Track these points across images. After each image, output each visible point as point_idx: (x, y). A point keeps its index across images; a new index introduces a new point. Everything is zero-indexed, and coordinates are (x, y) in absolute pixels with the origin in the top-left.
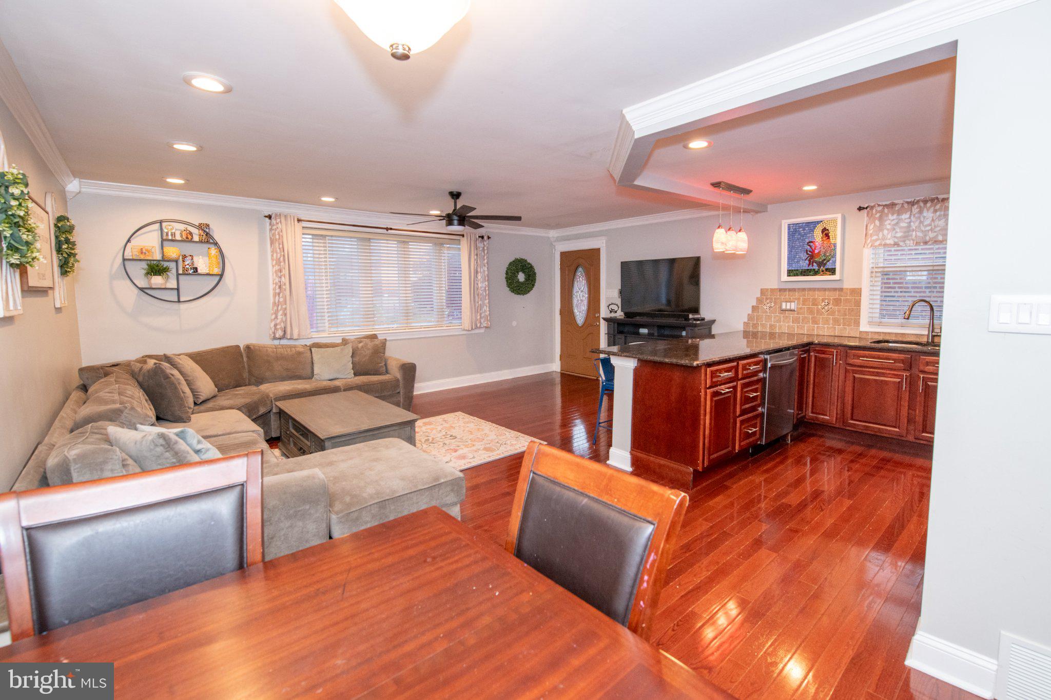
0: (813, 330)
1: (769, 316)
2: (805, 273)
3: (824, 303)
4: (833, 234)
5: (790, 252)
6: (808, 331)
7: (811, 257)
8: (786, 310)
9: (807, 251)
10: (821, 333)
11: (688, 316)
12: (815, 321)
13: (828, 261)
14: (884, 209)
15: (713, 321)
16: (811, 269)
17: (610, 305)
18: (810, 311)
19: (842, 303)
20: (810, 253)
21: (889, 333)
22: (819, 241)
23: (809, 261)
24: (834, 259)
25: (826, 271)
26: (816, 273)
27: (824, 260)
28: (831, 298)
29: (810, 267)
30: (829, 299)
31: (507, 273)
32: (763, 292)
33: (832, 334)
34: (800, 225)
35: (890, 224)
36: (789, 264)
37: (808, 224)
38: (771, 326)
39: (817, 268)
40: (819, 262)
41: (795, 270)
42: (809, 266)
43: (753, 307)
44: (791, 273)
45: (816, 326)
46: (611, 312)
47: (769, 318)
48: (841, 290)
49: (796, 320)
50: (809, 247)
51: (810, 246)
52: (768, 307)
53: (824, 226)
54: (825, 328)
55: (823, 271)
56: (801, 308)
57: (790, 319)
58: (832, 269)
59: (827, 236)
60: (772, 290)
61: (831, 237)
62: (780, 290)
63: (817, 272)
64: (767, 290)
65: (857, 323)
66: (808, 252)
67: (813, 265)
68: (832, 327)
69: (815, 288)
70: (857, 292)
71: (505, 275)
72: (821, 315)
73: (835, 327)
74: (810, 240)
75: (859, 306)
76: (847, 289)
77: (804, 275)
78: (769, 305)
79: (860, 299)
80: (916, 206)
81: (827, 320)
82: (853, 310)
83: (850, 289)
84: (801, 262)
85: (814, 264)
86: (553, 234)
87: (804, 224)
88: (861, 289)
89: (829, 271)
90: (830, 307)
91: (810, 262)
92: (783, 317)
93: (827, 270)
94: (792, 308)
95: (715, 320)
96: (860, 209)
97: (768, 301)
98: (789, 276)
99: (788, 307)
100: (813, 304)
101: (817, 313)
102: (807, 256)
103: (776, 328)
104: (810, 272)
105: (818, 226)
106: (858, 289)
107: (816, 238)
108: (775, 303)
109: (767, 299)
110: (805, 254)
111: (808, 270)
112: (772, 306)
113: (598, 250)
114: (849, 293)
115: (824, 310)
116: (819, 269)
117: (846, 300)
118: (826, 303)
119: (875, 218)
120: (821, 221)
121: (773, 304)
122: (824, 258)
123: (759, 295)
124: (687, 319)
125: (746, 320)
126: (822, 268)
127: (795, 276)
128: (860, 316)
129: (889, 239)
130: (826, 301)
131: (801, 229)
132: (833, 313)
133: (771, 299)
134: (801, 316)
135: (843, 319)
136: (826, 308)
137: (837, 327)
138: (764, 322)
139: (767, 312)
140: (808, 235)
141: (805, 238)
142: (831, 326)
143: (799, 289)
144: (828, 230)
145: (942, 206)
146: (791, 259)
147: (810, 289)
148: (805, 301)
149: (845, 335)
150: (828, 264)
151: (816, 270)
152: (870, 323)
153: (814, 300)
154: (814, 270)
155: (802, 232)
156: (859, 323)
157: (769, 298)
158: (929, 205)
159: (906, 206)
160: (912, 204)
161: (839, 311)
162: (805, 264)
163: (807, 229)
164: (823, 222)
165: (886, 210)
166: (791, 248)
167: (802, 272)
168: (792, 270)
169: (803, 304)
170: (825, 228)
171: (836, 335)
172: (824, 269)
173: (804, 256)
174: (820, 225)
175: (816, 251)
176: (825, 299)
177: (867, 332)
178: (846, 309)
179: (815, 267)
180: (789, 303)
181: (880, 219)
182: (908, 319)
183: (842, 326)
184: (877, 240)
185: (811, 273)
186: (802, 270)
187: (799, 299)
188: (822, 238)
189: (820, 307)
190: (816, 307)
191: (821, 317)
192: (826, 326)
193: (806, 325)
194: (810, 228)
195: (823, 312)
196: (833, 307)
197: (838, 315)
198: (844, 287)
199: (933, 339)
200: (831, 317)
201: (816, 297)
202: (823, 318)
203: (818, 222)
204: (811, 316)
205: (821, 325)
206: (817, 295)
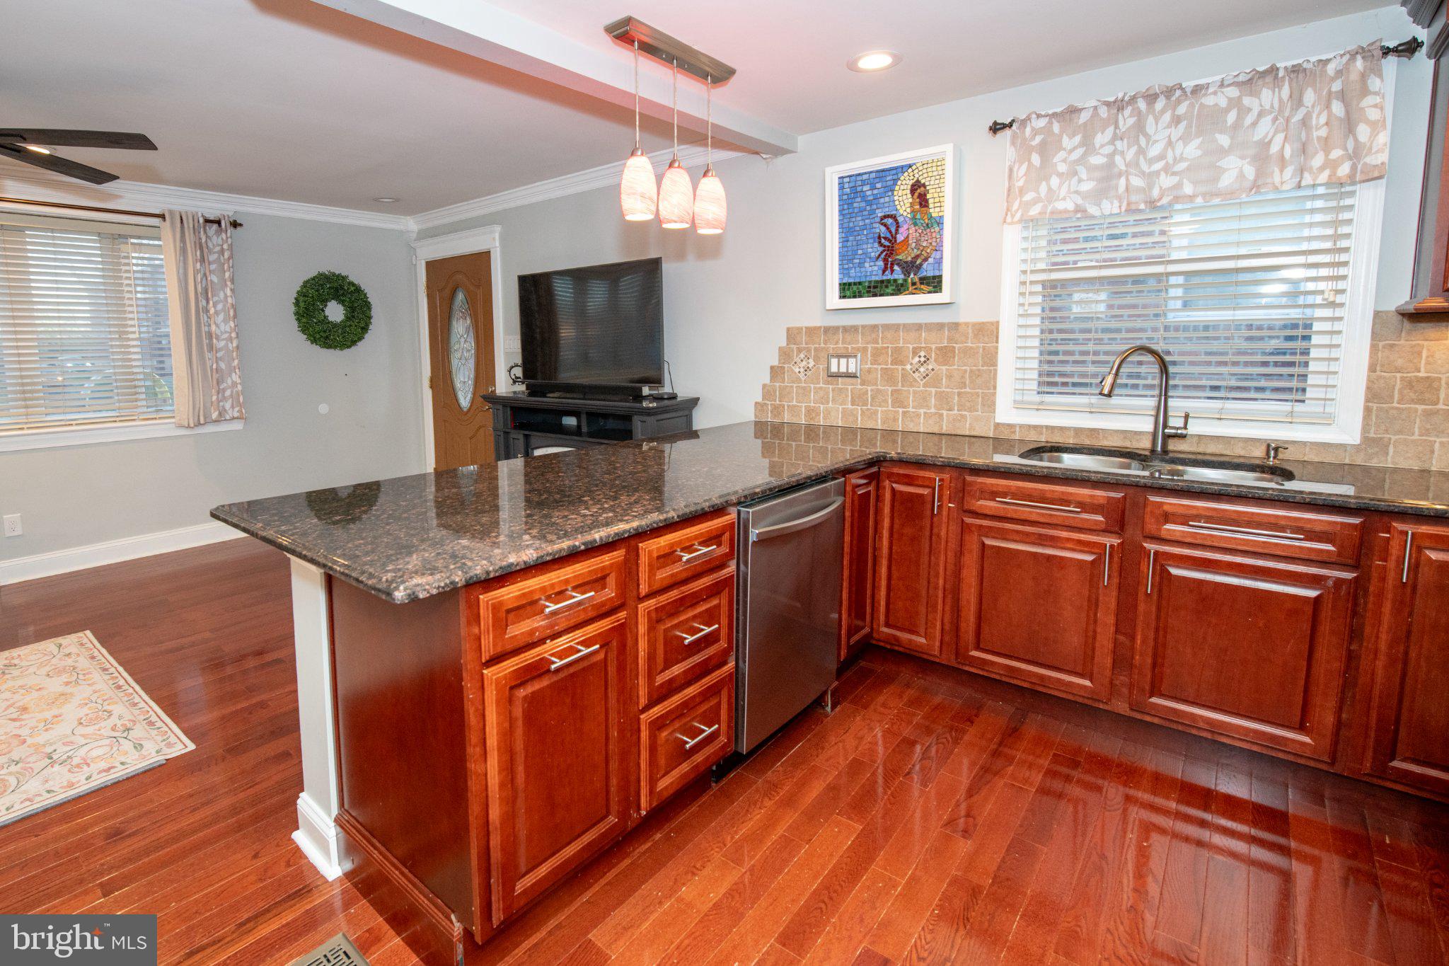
0: (895, 420)
1: (804, 388)
2: (876, 289)
3: (917, 359)
4: (936, 195)
5: (844, 241)
6: (883, 423)
7: (889, 249)
8: (838, 375)
9: (879, 237)
10: (912, 427)
11: (641, 390)
12: (899, 402)
13: (926, 260)
14: (1050, 123)
15: (695, 401)
16: (889, 281)
17: (512, 367)
18: (889, 377)
19: (956, 358)
20: (887, 243)
21: (1062, 429)
22: (905, 214)
23: (885, 260)
24: (937, 255)
25: (921, 284)
26: (899, 289)
27: (917, 257)
28: (933, 347)
29: (888, 276)
30: (928, 350)
31: (297, 303)
32: (792, 334)
33: (936, 430)
34: (865, 177)
35: (1064, 161)
36: (843, 270)
37: (881, 174)
38: (809, 411)
39: (902, 276)
40: (906, 262)
41: (855, 284)
42: (884, 272)
43: (772, 368)
44: (848, 290)
45: (901, 410)
46: (514, 382)
47: (805, 391)
48: (954, 326)
49: (859, 399)
50: (883, 229)
51: (885, 225)
52: (802, 370)
53: (917, 176)
54: (918, 415)
55: (914, 284)
56: (869, 371)
57: (847, 396)
58: (934, 277)
59: (923, 201)
60: (811, 331)
61: (931, 201)
62: (827, 330)
63: (902, 285)
64: (800, 329)
65: (990, 405)
66: (883, 241)
67: (892, 271)
68: (936, 414)
69: (898, 325)
70: (988, 331)
71: (293, 309)
72: (912, 386)
73: (942, 415)
74: (887, 211)
75: (995, 364)
76: (967, 324)
77: (875, 295)
78: (804, 364)
79: (997, 348)
80: (1127, 111)
81: (924, 399)
82: (979, 374)
83: (974, 325)
84: (867, 265)
85: (896, 268)
86: (411, 224)
87: (873, 175)
88: (998, 322)
89: (928, 284)
90: (930, 367)
91: (886, 265)
92: (833, 390)
93: (923, 280)
94: (850, 371)
95: (698, 399)
96: (996, 128)
97: (802, 356)
98: (843, 297)
99: (843, 369)
100: (895, 362)
101: (903, 381)
103: (818, 414)
104: (887, 287)
105: (902, 178)
106: (992, 323)
107: (898, 207)
108: (817, 359)
109: (799, 351)
110: (876, 245)
111: (882, 282)
112: (810, 366)
113: (487, 254)
114: (971, 335)
115: (917, 374)
116: (905, 280)
117: (966, 351)
118: (923, 359)
119: (1031, 150)
120: (910, 166)
121: (812, 363)
122: (916, 252)
123: (783, 342)
124: (639, 397)
125: (760, 399)
126: (912, 276)
127: (855, 297)
128: (995, 388)
129: (1064, 199)
130: (922, 354)
131: (865, 188)
132: (936, 382)
133: (809, 350)
134: (869, 388)
135: (959, 394)
136: (922, 369)
137: (945, 413)
138: (794, 403)
139: (799, 380)
140: (882, 200)
141: (874, 207)
142: (933, 410)
143: (863, 327)
144: (924, 185)
145: (1192, 106)
146: (846, 258)
147: (887, 327)
148: (877, 354)
149: (963, 433)
150: (925, 266)
151: (900, 282)
152: (1019, 405)
153: (897, 350)
154: (895, 281)
155: (870, 193)
156: (994, 403)
157: (805, 348)
158: (1160, 104)
159: (1103, 112)
160: (1118, 105)
161: (950, 377)
162: (876, 268)
163: (879, 185)
164: (914, 167)
165: (1056, 128)
166: (847, 232)
167: (869, 287)
168: (850, 284)
169: (875, 362)
170: (918, 181)
171: (944, 430)
172: (916, 279)
173: (874, 249)
174: (906, 174)
175: (900, 238)
176: (921, 349)
177: (1010, 426)
178: (966, 371)
179: (898, 275)
180: (845, 360)
181: (1043, 150)
182: (1109, 395)
183: (956, 412)
184: (1035, 201)
185: (889, 290)
186: (870, 282)
187: (865, 349)
188: (912, 205)
189: (908, 367)
190: (900, 367)
191: (911, 390)
192: (922, 411)
193: (880, 409)
194: (884, 184)
195: (915, 380)
196: (937, 367)
197: (948, 387)
198: (961, 320)
199: (1164, 444)
200: (933, 390)
201: (901, 345)
202: (915, 392)
203: (902, 167)
204: (890, 389)
205: (911, 409)
206: (903, 340)
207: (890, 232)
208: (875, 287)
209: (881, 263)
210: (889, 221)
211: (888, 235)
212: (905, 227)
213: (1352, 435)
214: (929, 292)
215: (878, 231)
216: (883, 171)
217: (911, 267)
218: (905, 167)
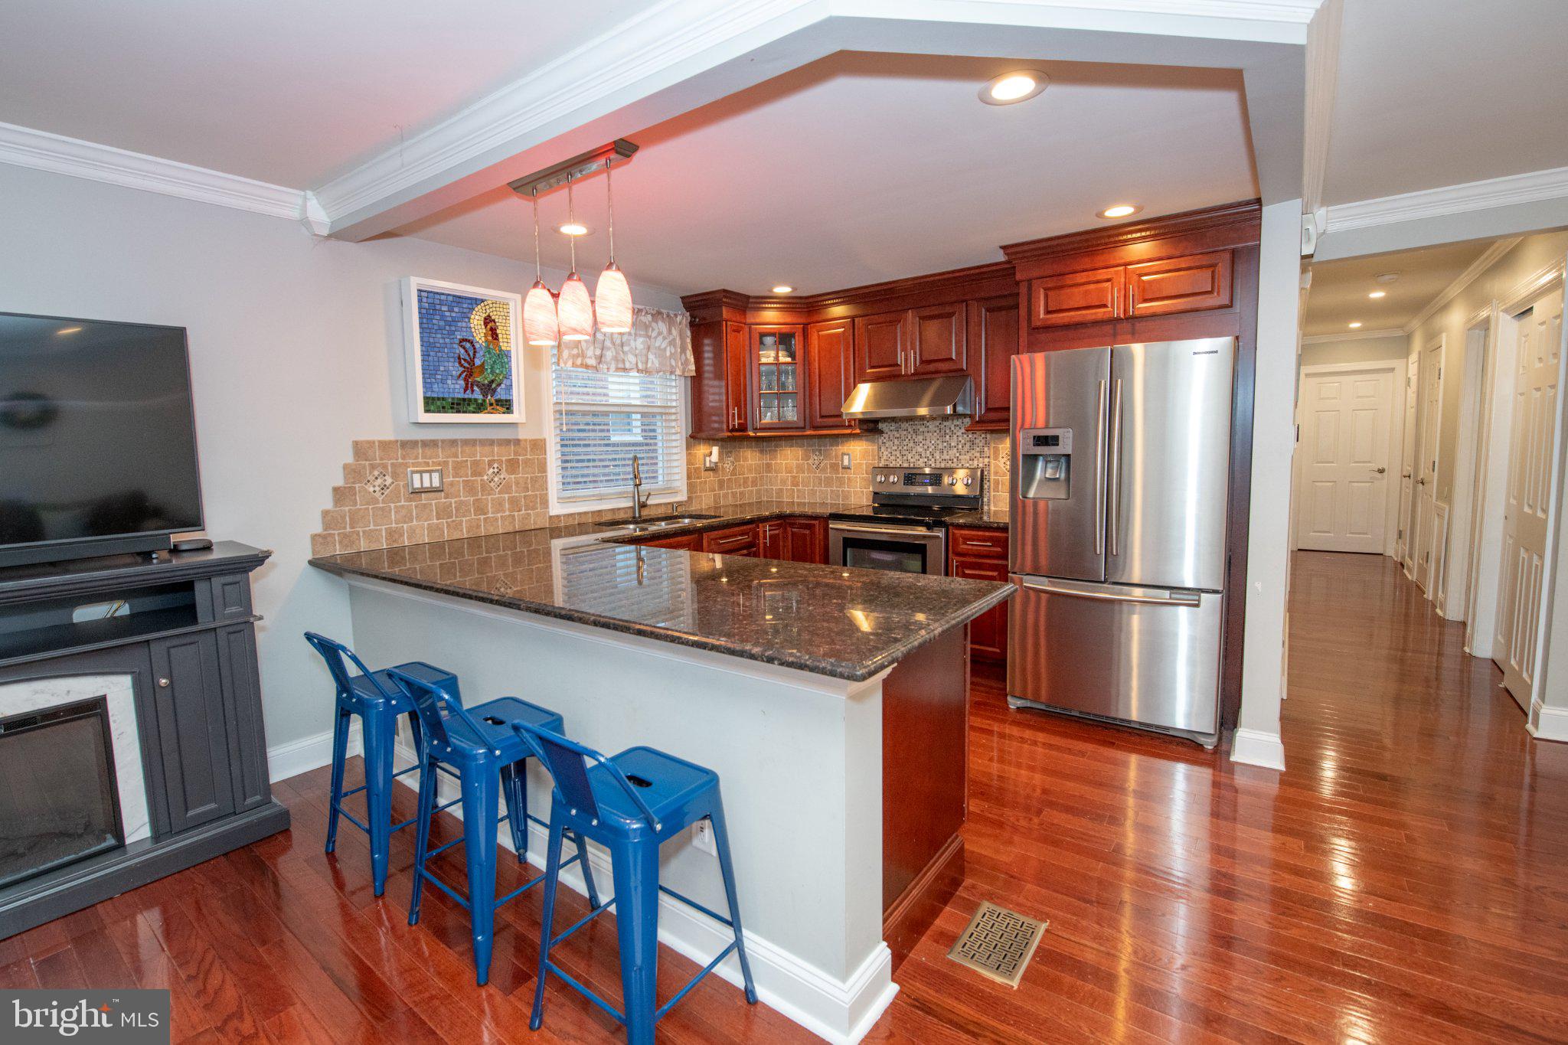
0: (479, 526)
1: (382, 509)
2: (458, 406)
3: (491, 470)
4: (504, 332)
5: (425, 356)
6: (468, 532)
7: (469, 371)
8: (423, 491)
9: (459, 358)
10: (492, 531)
12: (481, 510)
13: (499, 385)
16: (470, 400)
18: (470, 488)
19: (521, 468)
20: (466, 365)
22: (480, 342)
23: (466, 380)
25: (497, 405)
26: (480, 408)
27: (493, 381)
28: (504, 459)
29: (469, 395)
30: (500, 462)
32: (361, 448)
33: (511, 529)
34: (443, 297)
36: (427, 385)
37: (459, 299)
38: (391, 533)
39: (481, 397)
40: (483, 385)
41: (439, 399)
42: (465, 391)
43: (336, 490)
44: (432, 404)
45: (482, 517)
47: (385, 512)
48: (517, 442)
49: (443, 513)
50: (462, 351)
51: (464, 348)
52: (377, 489)
53: (488, 311)
54: (496, 519)
55: (491, 404)
56: (452, 484)
57: (432, 510)
58: (507, 401)
59: (494, 333)
60: (385, 445)
61: (500, 336)
62: (404, 444)
63: (482, 404)
64: (371, 443)
65: (545, 503)
66: (463, 362)
67: (473, 391)
68: (509, 516)
69: (475, 440)
70: (539, 446)
72: (489, 494)
73: (514, 515)
74: (465, 335)
75: (545, 471)
76: (526, 440)
77: (458, 412)
78: (379, 481)
79: (545, 459)
81: (500, 504)
82: (536, 479)
83: (530, 441)
84: (450, 382)
85: (475, 388)
87: (451, 298)
88: (544, 440)
89: (502, 406)
90: (502, 477)
91: (467, 384)
92: (416, 507)
93: (498, 402)
94: (434, 486)
97: (376, 473)
98: (427, 411)
99: (427, 484)
100: (475, 474)
101: (483, 491)
102: (462, 369)
103: (402, 535)
104: (469, 405)
105: (476, 309)
106: (541, 440)
107: (475, 334)
108: (395, 476)
109: (373, 467)
110: (457, 364)
111: (464, 400)
112: (387, 483)
114: (529, 449)
115: (492, 484)
116: (484, 401)
117: (527, 462)
118: (496, 470)
120: (483, 301)
121: (389, 480)
122: (491, 377)
123: (349, 458)
125: (318, 529)
126: (489, 397)
127: (439, 412)
128: (547, 489)
130: (496, 465)
131: (444, 308)
132: (507, 488)
133: (385, 466)
134: (453, 501)
135: (524, 497)
136: (496, 479)
137: (516, 514)
138: (372, 527)
139: (375, 501)
140: (460, 324)
141: (453, 329)
142: (507, 513)
143: (443, 441)
144: (494, 321)
146: (430, 372)
147: (466, 442)
148: (458, 467)
149: (530, 528)
150: (499, 390)
151: (480, 401)
152: (562, 500)
153: (476, 463)
154: (476, 400)
155: (447, 314)
156: (548, 501)
157: (379, 465)
161: (517, 484)
162: (457, 386)
163: (456, 309)
164: (485, 302)
166: (429, 348)
167: (453, 404)
168: (433, 399)
169: (456, 475)
170: (489, 316)
171: (517, 529)
172: (493, 401)
173: (455, 369)
174: (479, 307)
175: (478, 362)
176: (495, 461)
177: (558, 516)
178: (528, 478)
179: (478, 395)
180: (428, 474)
183: (523, 512)
184: (577, 356)
185: (471, 408)
186: (453, 399)
187: (446, 463)
188: (486, 335)
189: (485, 478)
190: (479, 479)
191: (490, 497)
192: (499, 515)
193: (464, 519)
194: (461, 310)
195: (492, 489)
196: (507, 477)
197: (516, 492)
198: (520, 437)
199: (640, 512)
200: (506, 496)
201: (478, 458)
202: (492, 500)
203: (476, 299)
204: (472, 499)
205: (490, 515)
206: (480, 454)
207: (469, 355)
208: (458, 404)
209: (462, 382)
210: (468, 345)
211: (467, 358)
212: (481, 353)
213: (682, 497)
214: (504, 413)
215: (457, 351)
216: (460, 297)
217: (488, 389)
218: (477, 301)
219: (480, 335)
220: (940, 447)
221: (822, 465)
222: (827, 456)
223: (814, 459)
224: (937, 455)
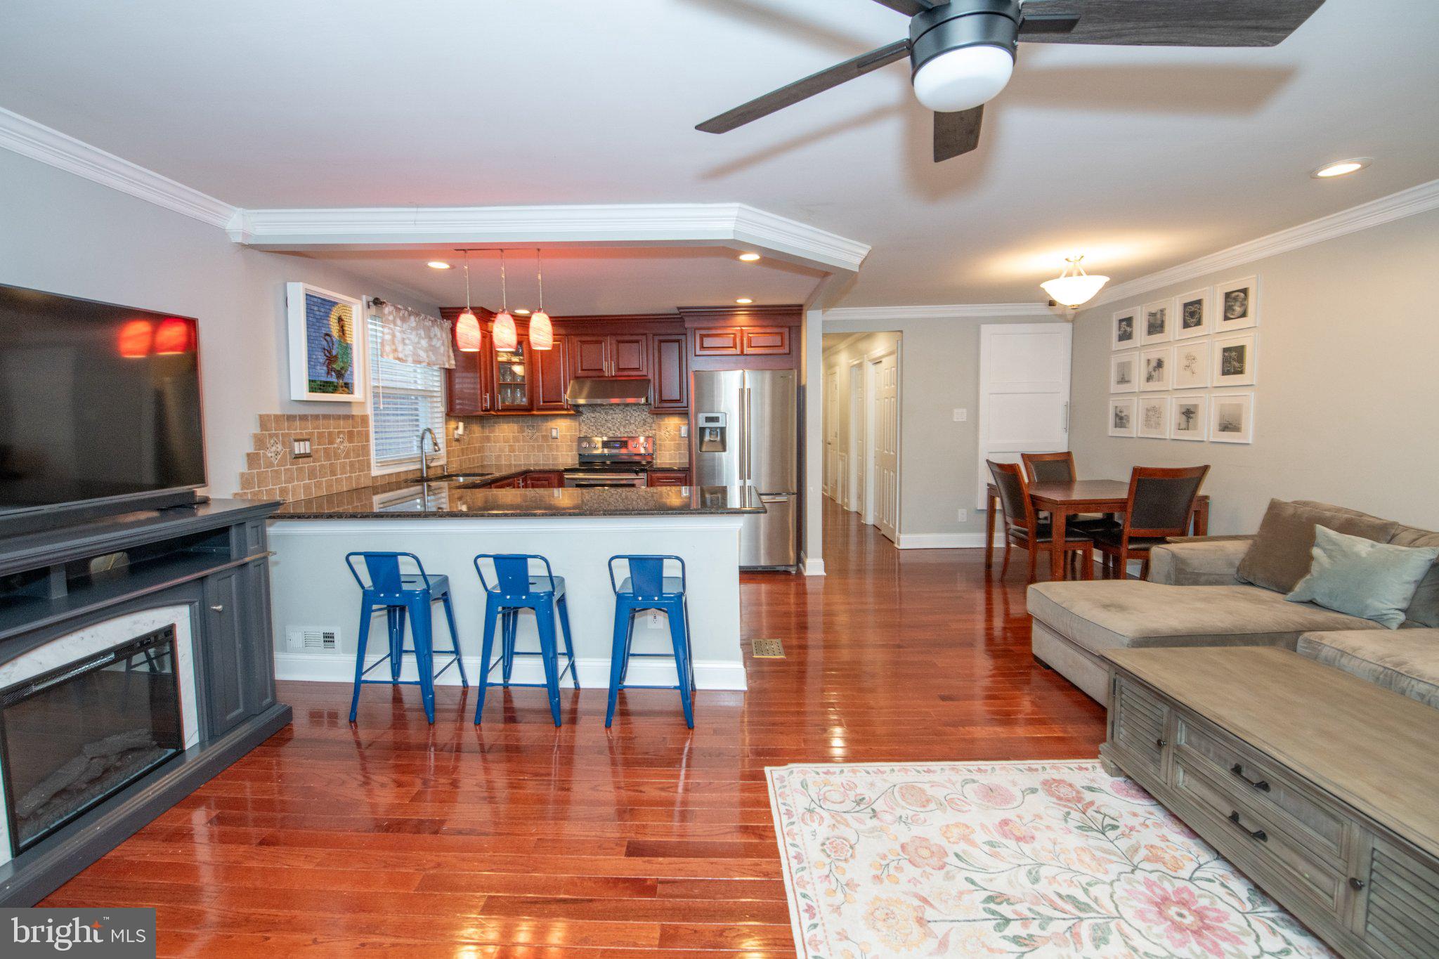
0: (332, 486)
1: (276, 471)
3: (339, 440)
5: (308, 346)
6: (326, 490)
8: (300, 456)
10: (340, 489)
12: (333, 472)
16: (330, 382)
18: (327, 454)
19: (355, 438)
28: (346, 430)
30: (344, 433)
32: (264, 421)
33: (350, 487)
34: (315, 300)
36: (309, 370)
37: (323, 302)
38: (281, 491)
41: (316, 381)
43: (248, 455)
44: (313, 385)
45: (334, 478)
47: (278, 474)
48: (353, 416)
49: (312, 474)
52: (273, 455)
54: (342, 480)
55: (342, 387)
56: (317, 451)
57: (305, 472)
58: (350, 383)
60: (277, 418)
62: (289, 418)
64: (270, 417)
65: (369, 466)
68: (349, 477)
69: (331, 415)
70: (364, 419)
72: (338, 459)
73: (351, 477)
75: (368, 440)
76: (358, 416)
77: (323, 392)
78: (274, 448)
79: (368, 431)
81: (344, 467)
82: (363, 447)
83: (361, 416)
84: (318, 367)
85: (333, 373)
87: (320, 301)
88: (368, 415)
89: (347, 388)
90: (345, 445)
92: (296, 469)
94: (306, 452)
96: (375, 302)
97: (272, 441)
98: (310, 391)
99: (302, 450)
100: (330, 442)
101: (335, 456)
103: (288, 494)
104: (329, 386)
105: (333, 310)
106: (366, 416)
107: (332, 330)
108: (284, 444)
109: (271, 437)
111: (326, 382)
112: (278, 450)
114: (359, 422)
115: (339, 451)
117: (358, 433)
118: (342, 440)
120: (337, 304)
121: (280, 447)
123: (255, 429)
127: (316, 392)
128: (370, 455)
130: (341, 436)
131: (316, 309)
132: (348, 455)
133: (277, 436)
134: (317, 464)
135: (358, 461)
136: (342, 447)
137: (353, 475)
138: (270, 486)
139: (271, 465)
140: (324, 322)
141: (321, 325)
142: (348, 475)
143: (312, 416)
147: (326, 417)
148: (320, 437)
149: (361, 487)
153: (330, 433)
154: (333, 382)
155: (318, 313)
157: (274, 435)
161: (354, 451)
162: (323, 371)
163: (322, 309)
164: (339, 306)
167: (320, 385)
168: (313, 381)
169: (319, 443)
171: (354, 487)
173: (321, 357)
174: (335, 308)
175: (334, 353)
176: (340, 432)
177: (377, 477)
178: (358, 446)
179: (334, 379)
180: (303, 443)
183: (357, 471)
185: (330, 389)
186: (322, 381)
187: (313, 434)
189: (336, 446)
190: (332, 446)
191: (338, 462)
192: (343, 476)
193: (324, 480)
194: (325, 310)
195: (339, 455)
196: (348, 445)
197: (353, 457)
198: (354, 413)
199: (426, 473)
200: (347, 460)
201: (332, 430)
202: (340, 464)
203: (333, 302)
204: (328, 463)
205: (339, 477)
206: (332, 427)
208: (323, 386)
209: (325, 368)
213: (444, 461)
216: (324, 300)
217: (340, 375)
218: (334, 304)
219: (335, 331)
220: (623, 423)
221: (535, 436)
222: (538, 430)
223: (528, 432)
224: (622, 429)
